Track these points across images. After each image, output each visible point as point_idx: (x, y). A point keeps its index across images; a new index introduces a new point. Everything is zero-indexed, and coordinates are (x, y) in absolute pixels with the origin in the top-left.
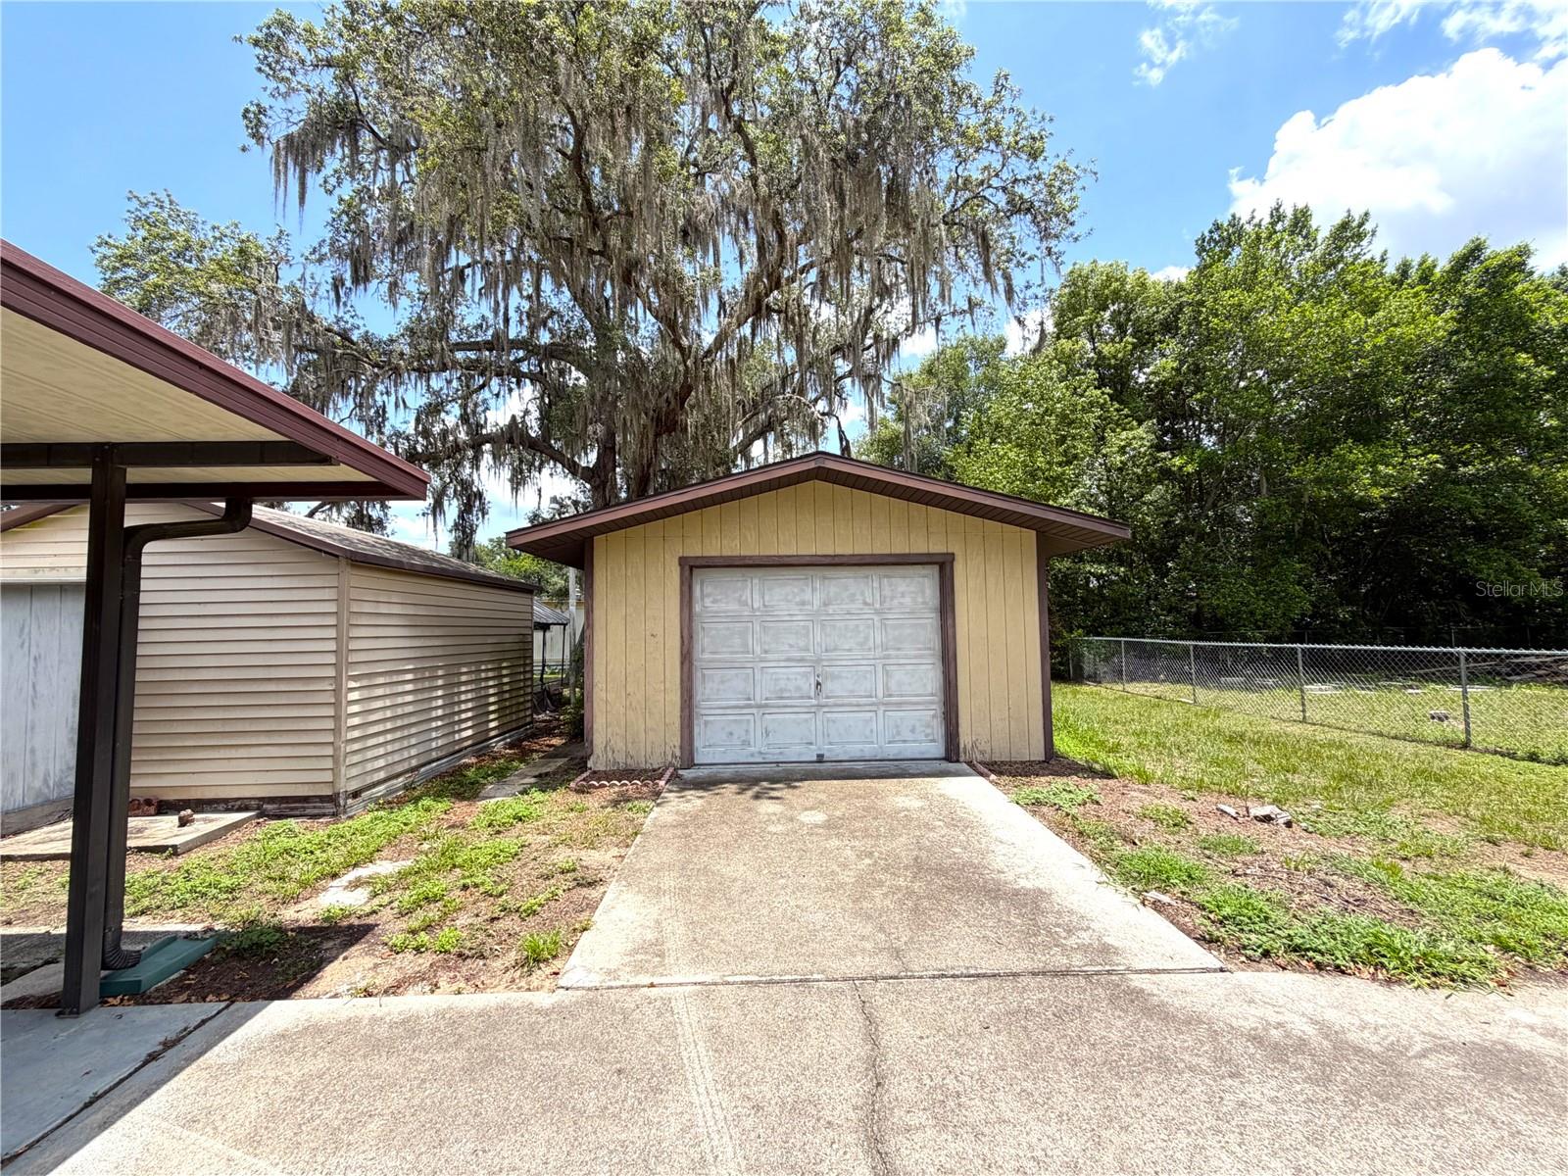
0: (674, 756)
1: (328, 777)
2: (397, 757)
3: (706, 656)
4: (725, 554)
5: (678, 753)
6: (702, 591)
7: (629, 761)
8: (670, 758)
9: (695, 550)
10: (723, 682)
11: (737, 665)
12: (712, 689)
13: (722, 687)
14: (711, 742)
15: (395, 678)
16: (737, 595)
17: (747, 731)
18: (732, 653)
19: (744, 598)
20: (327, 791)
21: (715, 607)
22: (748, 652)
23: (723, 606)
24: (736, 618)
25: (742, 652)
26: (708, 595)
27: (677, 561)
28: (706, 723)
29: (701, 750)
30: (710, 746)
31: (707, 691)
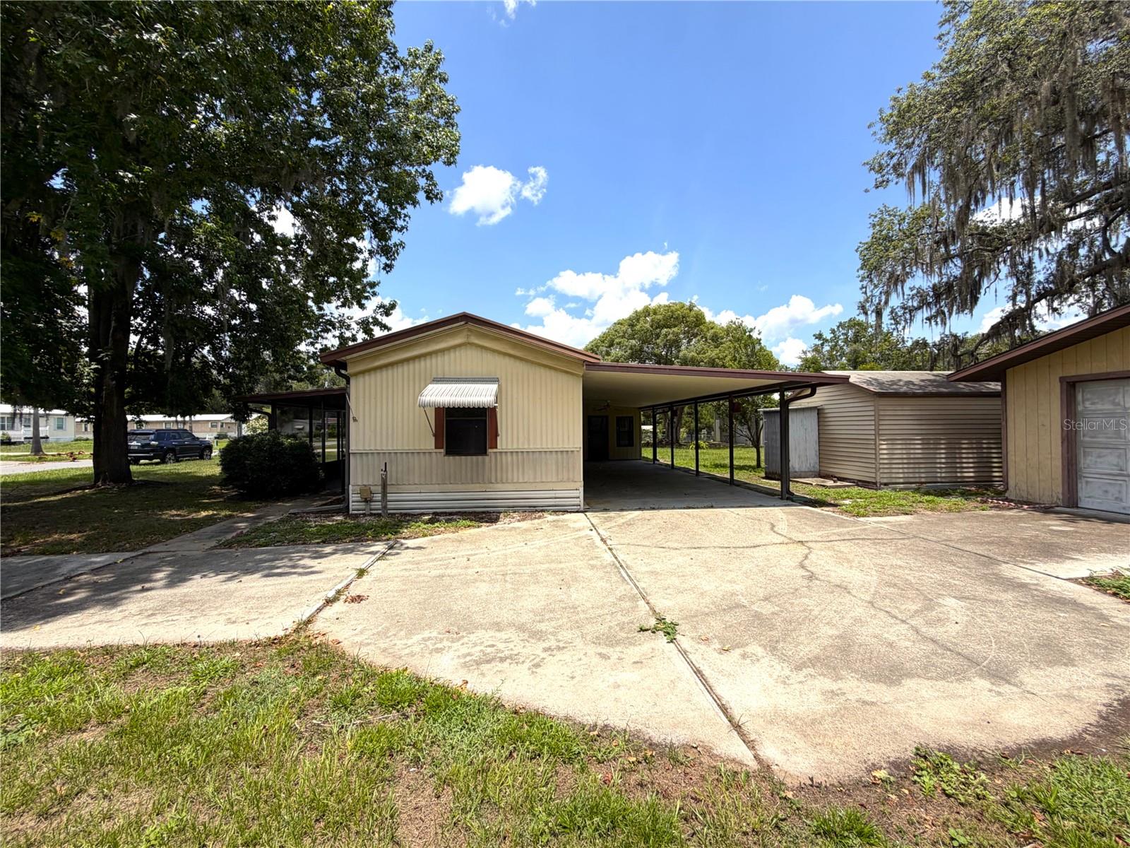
0: (1058, 498)
1: (873, 475)
2: (911, 475)
3: (1087, 439)
4: (1094, 372)
5: (1061, 497)
6: (1083, 396)
7: (1029, 497)
8: (1055, 499)
9: (1072, 371)
10: (1099, 457)
11: (1111, 446)
12: (1091, 460)
13: (1098, 460)
14: (1091, 495)
15: (908, 442)
16: (1111, 398)
17: (1120, 492)
18: (1107, 438)
19: (1117, 401)
20: (874, 481)
21: (1093, 407)
22: (1121, 438)
23: (1099, 407)
24: (1111, 415)
25: (1116, 438)
26: (1088, 400)
27: (1058, 380)
28: (1087, 482)
29: (1083, 499)
30: (1089, 497)
31: (1088, 461)
